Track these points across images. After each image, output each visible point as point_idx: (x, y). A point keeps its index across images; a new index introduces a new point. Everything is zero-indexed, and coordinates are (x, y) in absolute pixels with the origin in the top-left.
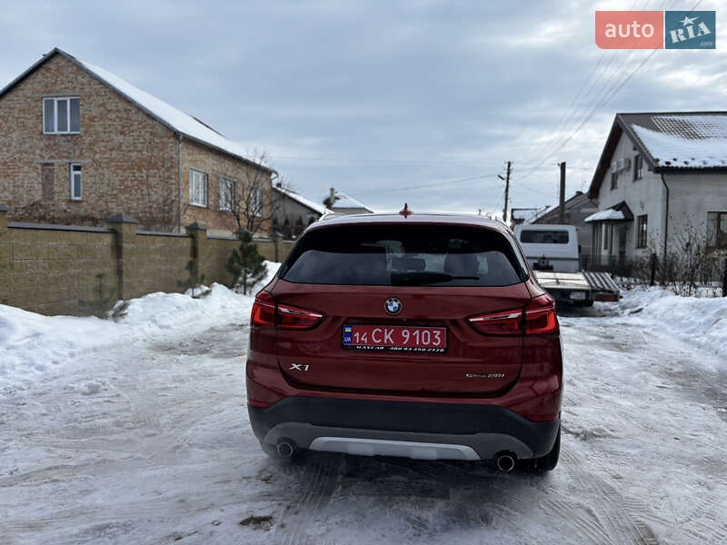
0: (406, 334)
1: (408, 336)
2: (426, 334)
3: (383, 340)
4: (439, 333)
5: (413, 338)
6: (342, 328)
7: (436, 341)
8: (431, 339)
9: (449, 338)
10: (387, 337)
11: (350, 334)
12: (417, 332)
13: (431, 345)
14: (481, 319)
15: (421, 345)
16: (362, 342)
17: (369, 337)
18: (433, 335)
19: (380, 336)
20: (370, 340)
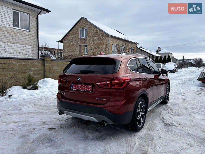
0: (83, 86)
1: (84, 87)
2: (88, 87)
4: (90, 87)
5: (85, 88)
6: (71, 85)
7: (90, 89)
8: (88, 88)
9: (92, 89)
10: (80, 87)
11: (72, 86)
12: (86, 86)
13: (88, 90)
14: (99, 83)
15: (86, 90)
16: (74, 88)
17: (76, 87)
18: (89, 87)
19: (78, 87)
20: (76, 88)
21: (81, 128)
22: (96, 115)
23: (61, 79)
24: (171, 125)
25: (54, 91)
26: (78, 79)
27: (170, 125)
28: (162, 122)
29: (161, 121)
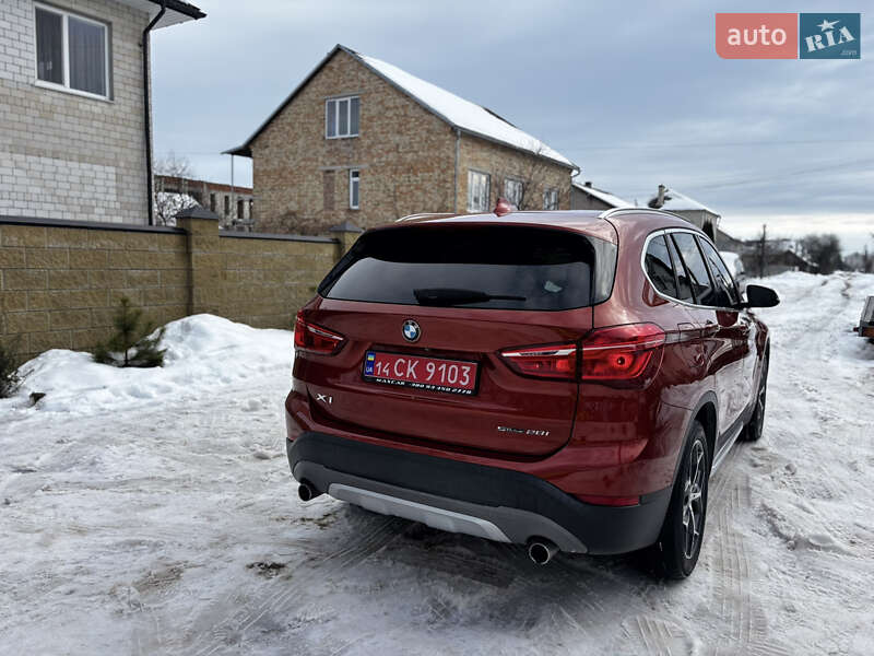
0: (430, 368)
1: (433, 371)
2: (454, 370)
3: (405, 374)
4: (468, 369)
5: (438, 374)
6: (365, 357)
7: (464, 380)
8: (459, 376)
9: (479, 378)
10: (410, 370)
11: (372, 364)
12: (444, 366)
13: (457, 385)
14: (518, 354)
15: (446, 384)
16: (383, 374)
17: (391, 368)
18: (461, 372)
19: (403, 368)
20: (392, 372)
21: (408, 564)
22: (501, 509)
23: (312, 330)
24: (818, 548)
25: (234, 376)
26: (408, 334)
27: (812, 546)
28: (767, 530)
29: (765, 528)
